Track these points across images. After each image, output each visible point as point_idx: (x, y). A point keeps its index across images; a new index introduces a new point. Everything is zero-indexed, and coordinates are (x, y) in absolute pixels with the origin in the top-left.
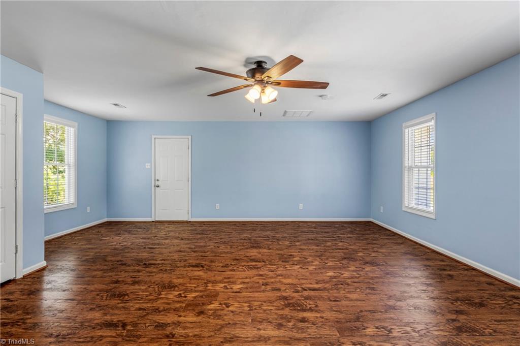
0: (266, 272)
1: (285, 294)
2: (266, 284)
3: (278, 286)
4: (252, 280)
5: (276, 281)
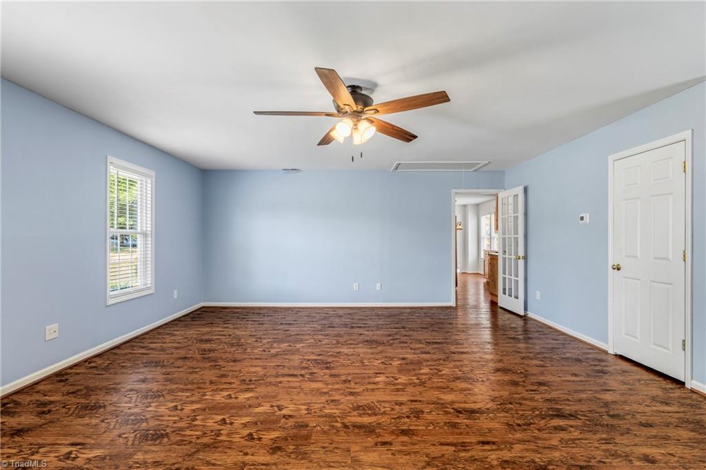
0: (344, 399)
1: (327, 371)
2: (345, 381)
3: (331, 380)
4: (364, 387)
5: (332, 385)
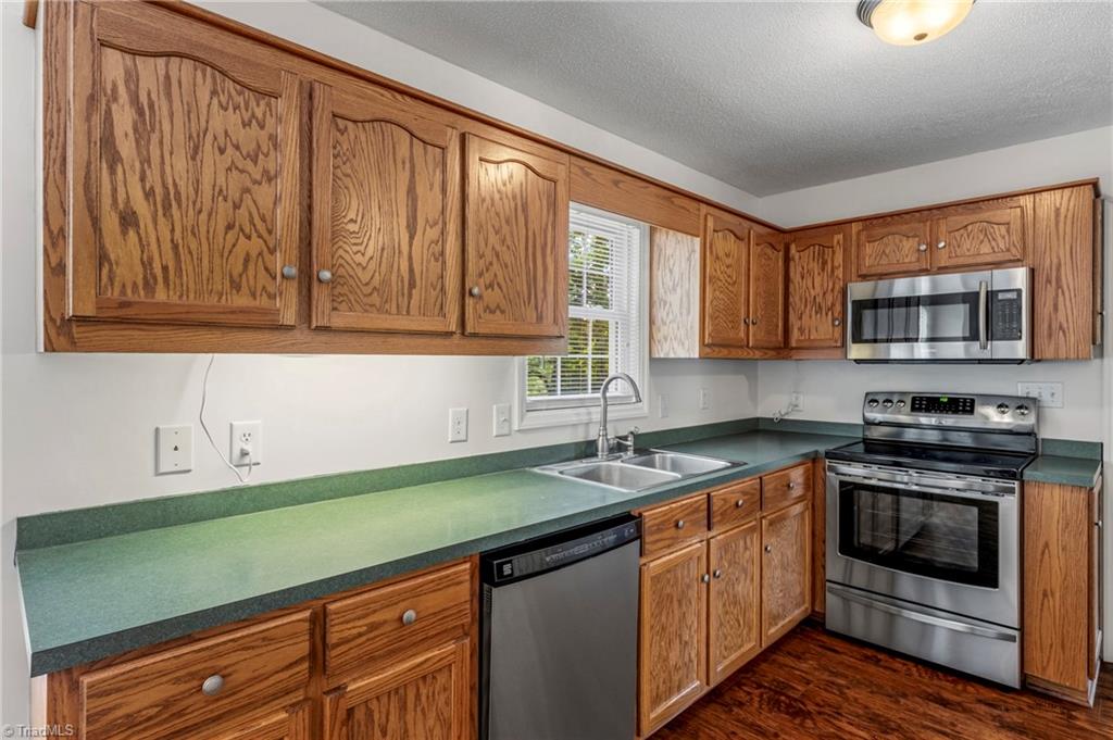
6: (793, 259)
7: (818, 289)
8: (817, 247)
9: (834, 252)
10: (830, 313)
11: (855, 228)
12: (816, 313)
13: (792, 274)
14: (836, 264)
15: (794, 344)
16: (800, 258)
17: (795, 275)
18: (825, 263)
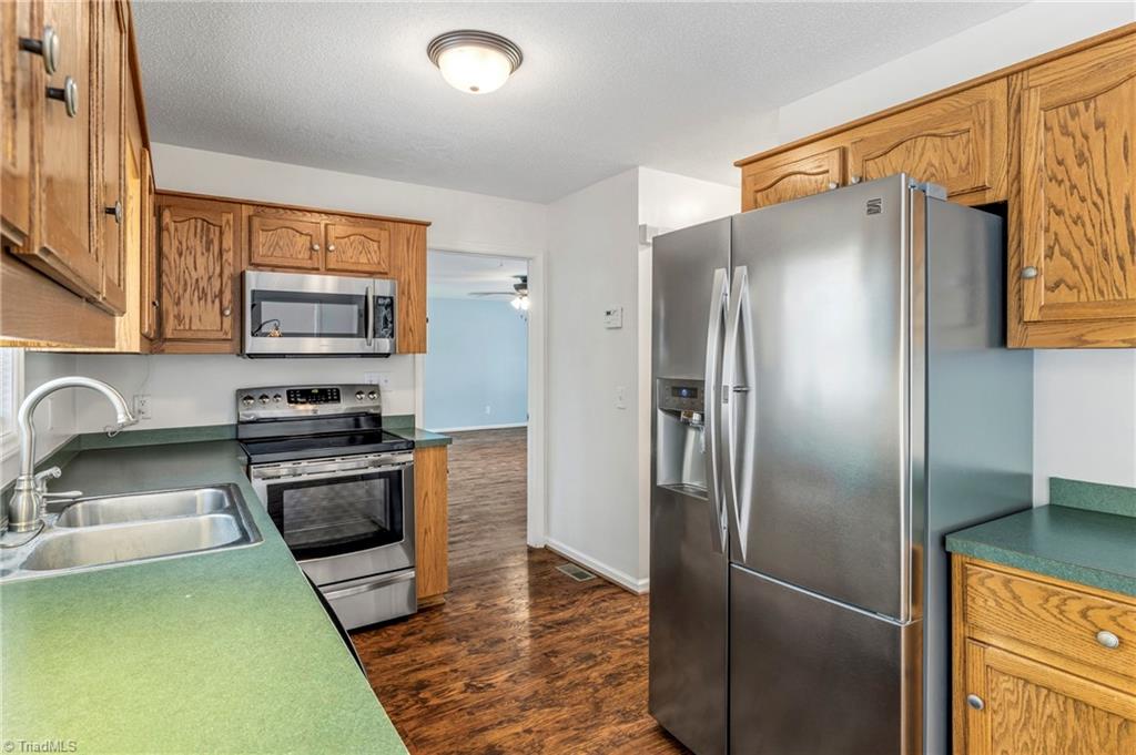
6: (168, 230)
7: (201, 270)
8: (200, 222)
9: (221, 233)
10: (217, 301)
11: (246, 211)
12: (200, 299)
13: (165, 249)
14: (225, 246)
15: (169, 336)
16: (176, 229)
17: (170, 250)
18: (209, 243)
